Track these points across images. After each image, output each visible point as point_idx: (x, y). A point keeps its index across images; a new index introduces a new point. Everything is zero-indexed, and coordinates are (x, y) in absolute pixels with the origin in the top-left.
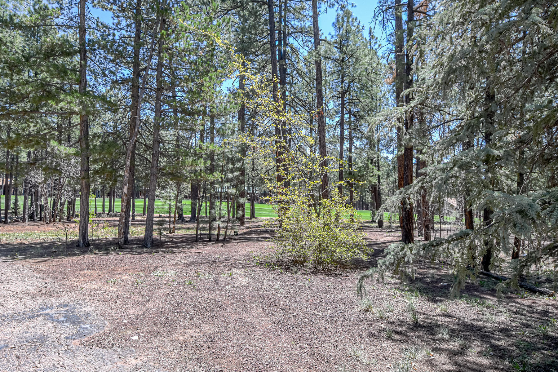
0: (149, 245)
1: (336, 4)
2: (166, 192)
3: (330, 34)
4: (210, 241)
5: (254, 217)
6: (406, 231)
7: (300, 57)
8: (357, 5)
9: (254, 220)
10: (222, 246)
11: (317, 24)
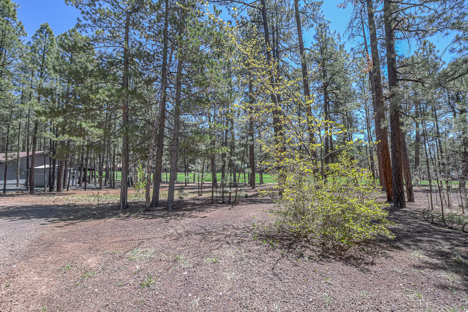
0: (170, 209)
1: (315, 24)
2: (196, 166)
3: (312, 43)
4: (223, 203)
5: (262, 183)
6: (397, 195)
7: (290, 67)
8: (331, 21)
9: (262, 184)
10: (230, 209)
11: (302, 38)
